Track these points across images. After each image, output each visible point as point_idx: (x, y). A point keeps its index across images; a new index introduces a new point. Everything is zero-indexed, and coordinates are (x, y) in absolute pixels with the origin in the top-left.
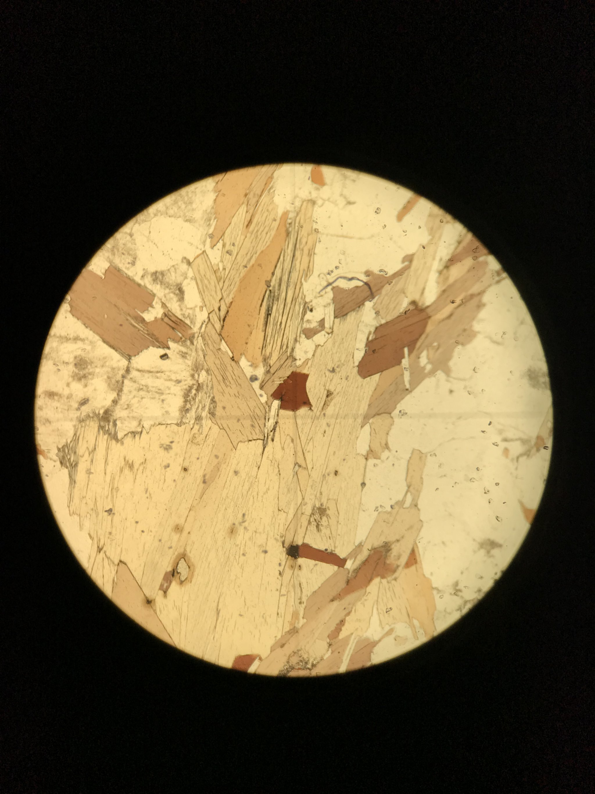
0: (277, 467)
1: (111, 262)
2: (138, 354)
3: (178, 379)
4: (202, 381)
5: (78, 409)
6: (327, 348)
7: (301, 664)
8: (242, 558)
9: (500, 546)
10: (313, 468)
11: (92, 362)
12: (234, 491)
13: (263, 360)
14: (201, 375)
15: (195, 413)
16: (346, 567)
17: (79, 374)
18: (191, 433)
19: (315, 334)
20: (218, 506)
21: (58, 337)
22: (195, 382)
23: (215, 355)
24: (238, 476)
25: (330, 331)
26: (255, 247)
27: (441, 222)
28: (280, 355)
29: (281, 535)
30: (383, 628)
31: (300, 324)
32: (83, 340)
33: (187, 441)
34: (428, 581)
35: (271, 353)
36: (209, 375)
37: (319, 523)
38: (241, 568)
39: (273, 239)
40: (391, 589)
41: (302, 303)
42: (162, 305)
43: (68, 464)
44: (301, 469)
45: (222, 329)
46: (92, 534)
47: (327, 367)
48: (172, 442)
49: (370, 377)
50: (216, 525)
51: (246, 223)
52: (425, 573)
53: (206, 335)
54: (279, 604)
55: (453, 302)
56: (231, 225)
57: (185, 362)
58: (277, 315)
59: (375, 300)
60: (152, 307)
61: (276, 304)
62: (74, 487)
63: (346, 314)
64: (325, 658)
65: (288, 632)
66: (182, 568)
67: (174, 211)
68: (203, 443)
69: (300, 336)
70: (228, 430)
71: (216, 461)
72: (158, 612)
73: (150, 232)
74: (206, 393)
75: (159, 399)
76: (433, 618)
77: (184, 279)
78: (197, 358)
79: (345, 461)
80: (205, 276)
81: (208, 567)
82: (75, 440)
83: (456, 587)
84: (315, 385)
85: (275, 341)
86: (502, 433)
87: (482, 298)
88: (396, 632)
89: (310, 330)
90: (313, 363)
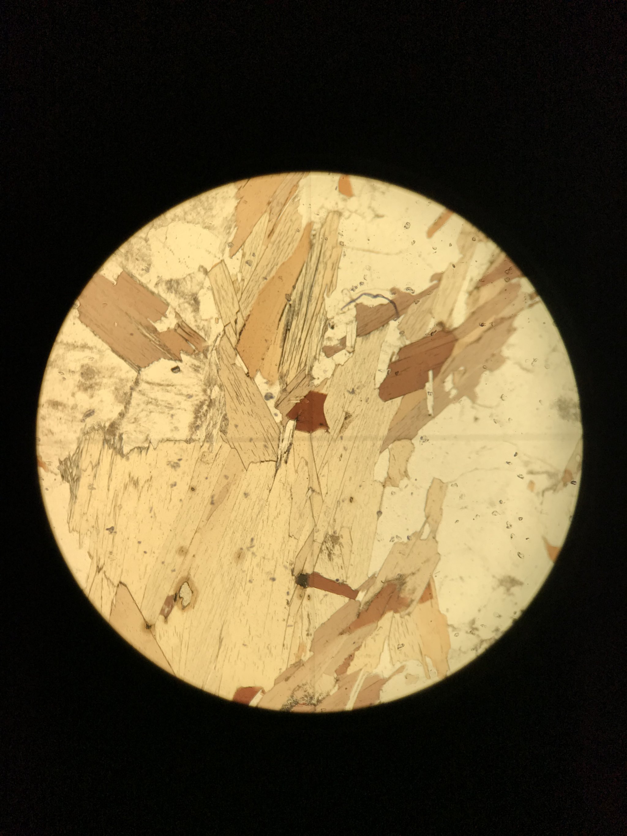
0: (289, 491)
1: (124, 267)
2: (149, 365)
3: (189, 393)
4: (214, 397)
5: (83, 421)
6: (347, 368)
7: (306, 699)
8: (249, 584)
9: (521, 584)
10: (327, 493)
11: (99, 372)
12: (243, 514)
13: (280, 377)
14: (213, 390)
15: (207, 429)
16: (357, 599)
17: (85, 384)
18: (200, 451)
19: (335, 352)
20: (226, 529)
21: (65, 344)
22: (207, 398)
23: (229, 370)
24: (248, 498)
25: (351, 350)
26: (276, 258)
27: (474, 240)
29: (291, 562)
30: (393, 665)
31: (320, 341)
32: (91, 348)
33: (196, 459)
34: (444, 617)
35: (288, 371)
36: (222, 391)
37: (331, 552)
38: (247, 595)
39: (295, 250)
40: (404, 624)
41: (323, 319)
42: (176, 315)
43: (69, 478)
44: (314, 493)
45: (238, 343)
46: (92, 553)
47: (347, 388)
48: (180, 460)
49: (391, 400)
50: (223, 548)
51: (268, 233)
52: (440, 609)
53: (220, 348)
54: (285, 636)
55: (482, 325)
56: (252, 234)
57: (197, 376)
58: (296, 331)
59: (400, 320)
60: (165, 316)
61: (295, 319)
62: (75, 503)
63: (369, 333)
64: (331, 694)
65: (294, 664)
66: (185, 592)
67: (193, 217)
68: (212, 461)
69: (319, 354)
70: (239, 449)
71: (225, 482)
72: (158, 638)
73: (166, 238)
74: (218, 410)
75: (168, 414)
76: (447, 657)
77: (201, 289)
78: (210, 372)
79: (362, 488)
80: (222, 286)
81: (213, 593)
82: (78, 453)
83: (472, 625)
84: (333, 406)
85: (293, 358)
86: (528, 465)
87: (513, 322)
88: (407, 670)
89: (330, 348)
90: (332, 383)
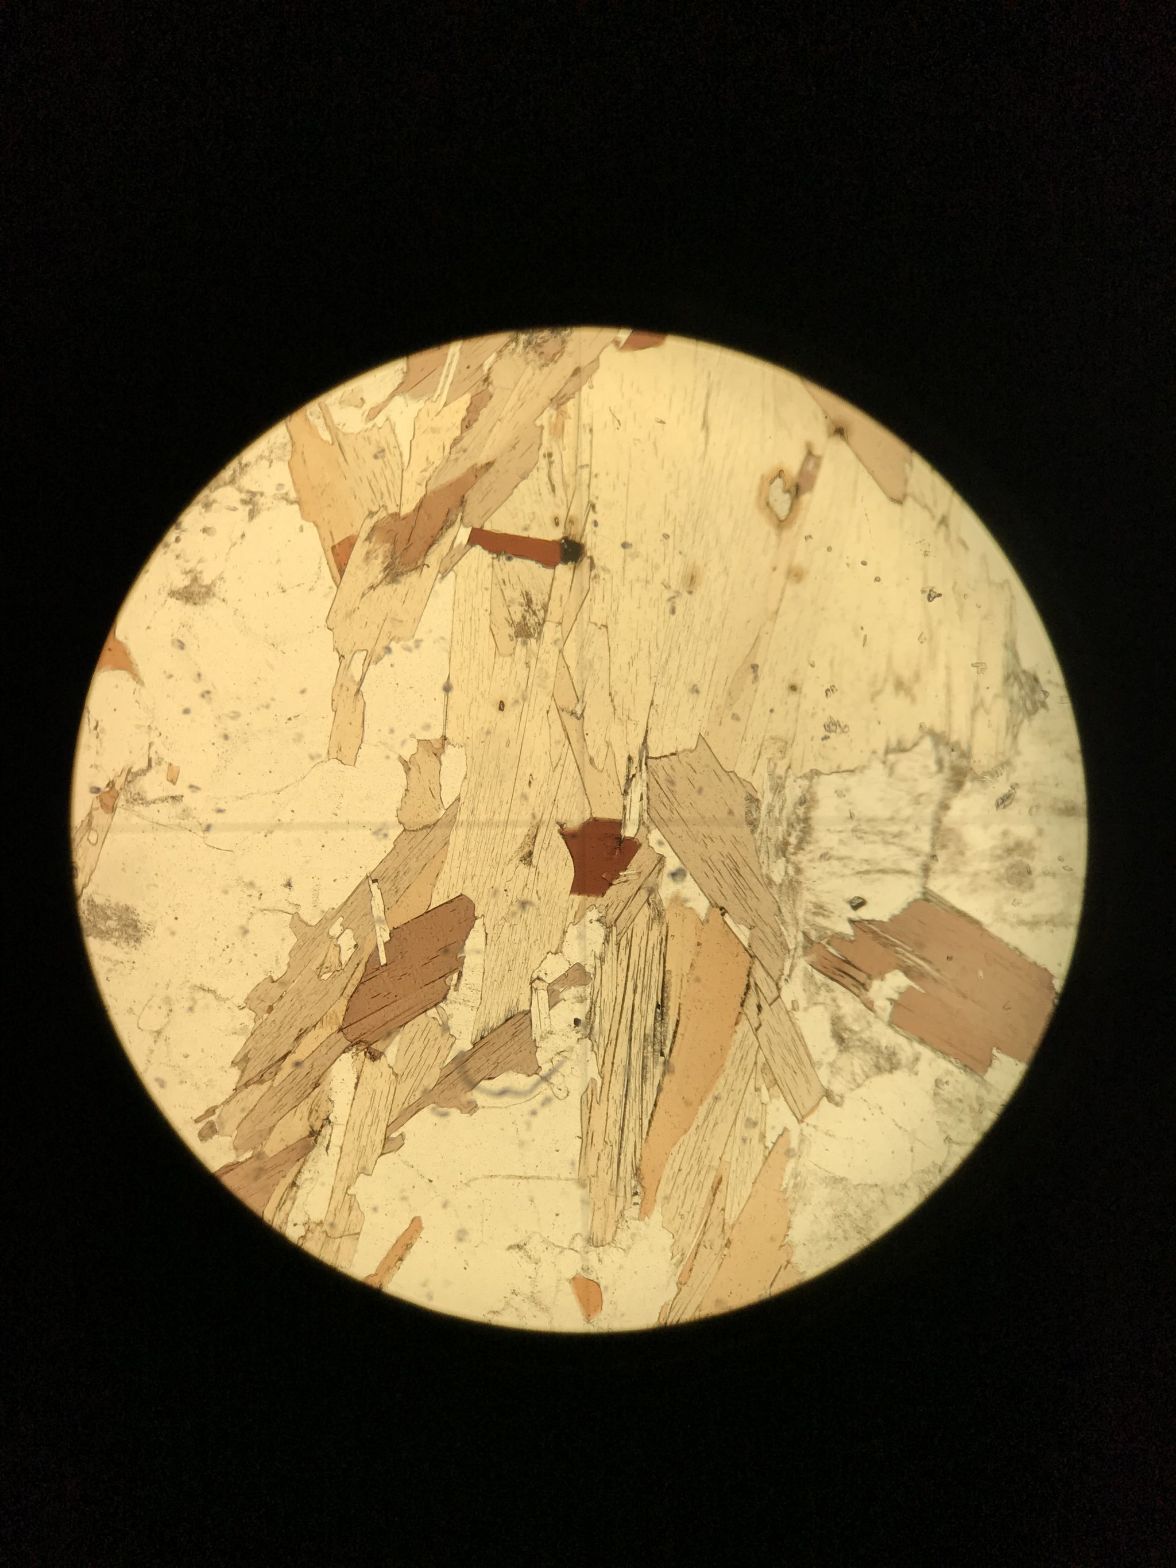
0: (617, 707)
1: (983, 1083)
2: (909, 905)
3: (827, 862)
4: (779, 861)
5: (1015, 786)
6: (539, 949)
7: (539, 341)
8: (668, 531)
9: (172, 594)
10: (548, 712)
12: (695, 654)
13: (664, 914)
14: (783, 874)
15: (786, 799)
16: (470, 529)
17: (1020, 855)
18: (791, 760)
19: (566, 975)
20: (723, 625)
22: (793, 858)
23: (759, 915)
24: (692, 685)
25: (537, 983)
26: (700, 1140)
27: (332, 1225)
28: (631, 927)
29: (597, 580)
30: (388, 420)
31: (598, 994)
32: (1022, 922)
33: (795, 743)
34: (307, 517)
35: (649, 928)
36: (767, 874)
37: (526, 608)
38: (669, 511)
39: (667, 1160)
40: (378, 495)
41: (598, 1034)
42: (873, 1005)
43: (1023, 679)
44: (570, 709)
45: (750, 968)
46: (962, 546)
47: (535, 911)
48: (825, 738)
49: (450, 899)
50: (725, 589)
51: (722, 1187)
52: (315, 529)
53: (781, 954)
54: (592, 448)
55: (298, 1064)
56: (753, 1181)
58: (644, 1007)
59: (453, 1054)
60: (891, 1001)
61: (649, 1029)
63: (507, 1020)
64: (494, 355)
65: (568, 399)
66: (782, 503)
67: (868, 1197)
68: (766, 743)
69: (595, 967)
70: (719, 771)
71: (736, 709)
72: (820, 414)
73: (912, 1150)
74: (770, 839)
75: (858, 820)
76: (293, 446)
77: (834, 1062)
78: (794, 907)
79: (485, 730)
80: (795, 1072)
81: (732, 509)
82: (1014, 726)
83: (254, 509)
84: (556, 875)
85: (643, 955)
86: (184, 811)
87: (241, 1077)
88: (363, 414)
89: (575, 983)
90: (565, 916)
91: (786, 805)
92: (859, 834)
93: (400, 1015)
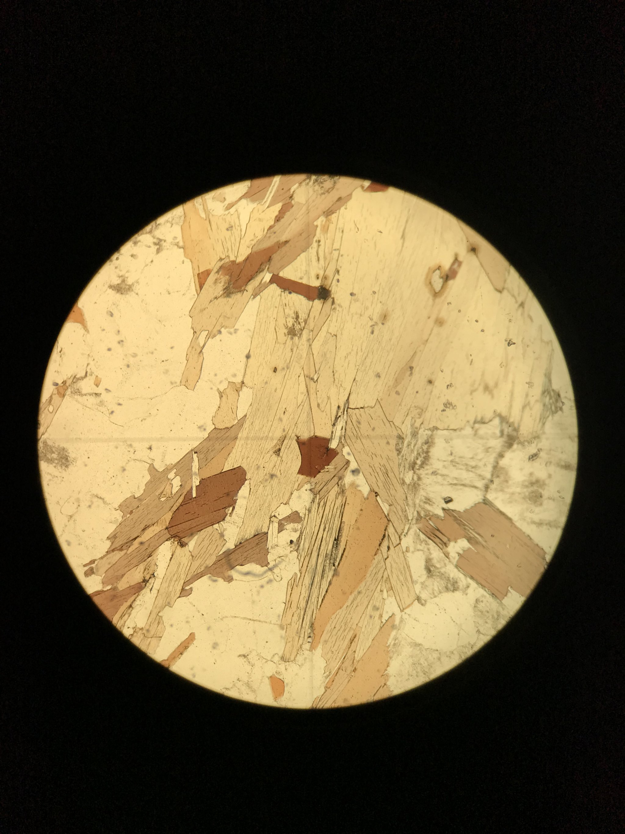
0: (336, 379)
1: (501, 604)
2: (475, 504)
3: (435, 476)
4: (410, 472)
5: (540, 450)
6: (277, 501)
7: (322, 180)
8: (376, 290)
9: (111, 287)
10: (299, 377)
11: (524, 498)
12: (381, 357)
13: (345, 492)
14: (411, 479)
15: (417, 441)
16: (271, 275)
17: (538, 487)
18: (424, 419)
19: (289, 517)
20: (398, 343)
22: (417, 471)
23: (396, 500)
24: (377, 373)
25: (273, 519)
26: (348, 612)
27: (148, 631)
29: (335, 310)
30: (237, 211)
31: (305, 529)
32: (533, 522)
33: (427, 411)
34: (186, 255)
35: (336, 498)
36: (402, 478)
37: (295, 320)
38: (378, 280)
39: (329, 621)
40: (226, 250)
41: (302, 550)
42: (449, 555)
43: (552, 393)
44: (311, 377)
45: (387, 526)
46: (530, 320)
47: (278, 480)
48: (444, 410)
49: (233, 468)
50: (401, 325)
51: (356, 640)
52: (191, 263)
53: (404, 521)
54: (341, 240)
55: (142, 543)
56: (372, 639)
58: (328, 539)
59: (224, 550)
60: (459, 554)
61: (329, 551)
62: (546, 370)
63: (255, 536)
64: (297, 185)
65: (333, 213)
66: (438, 283)
67: (432, 656)
68: (412, 409)
69: (305, 515)
70: (385, 420)
71: (399, 388)
72: (464, 238)
73: (459, 634)
74: (406, 459)
75: (455, 456)
76: (185, 218)
77: (424, 582)
78: (415, 497)
79: (265, 381)
80: (403, 585)
81: (411, 283)
82: (544, 418)
83: (159, 248)
84: (291, 463)
85: (331, 511)
86: (101, 402)
87: (111, 546)
88: (224, 206)
89: (294, 521)
90: (293, 485)
91: (418, 443)
92: (454, 464)
93: (199, 525)
